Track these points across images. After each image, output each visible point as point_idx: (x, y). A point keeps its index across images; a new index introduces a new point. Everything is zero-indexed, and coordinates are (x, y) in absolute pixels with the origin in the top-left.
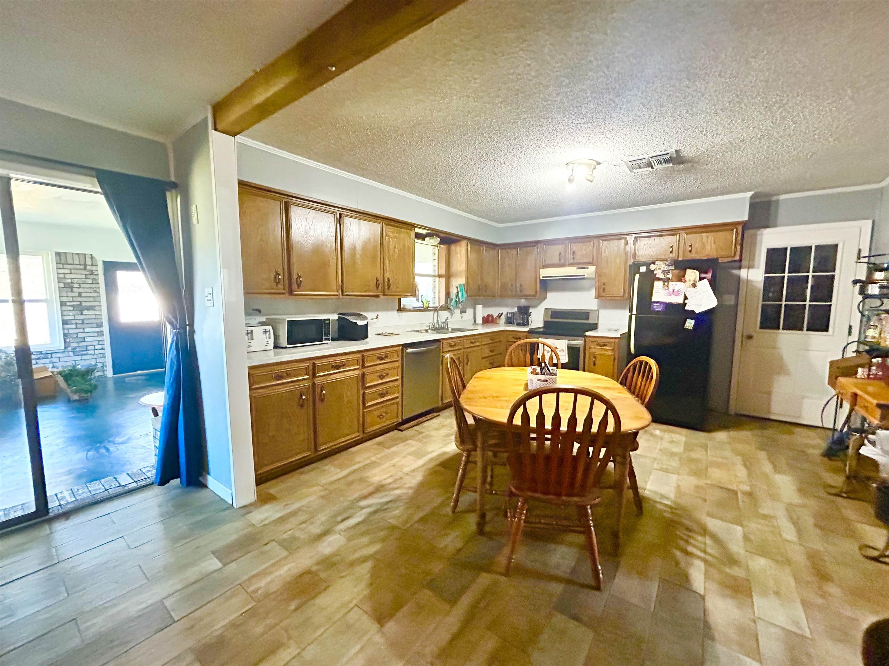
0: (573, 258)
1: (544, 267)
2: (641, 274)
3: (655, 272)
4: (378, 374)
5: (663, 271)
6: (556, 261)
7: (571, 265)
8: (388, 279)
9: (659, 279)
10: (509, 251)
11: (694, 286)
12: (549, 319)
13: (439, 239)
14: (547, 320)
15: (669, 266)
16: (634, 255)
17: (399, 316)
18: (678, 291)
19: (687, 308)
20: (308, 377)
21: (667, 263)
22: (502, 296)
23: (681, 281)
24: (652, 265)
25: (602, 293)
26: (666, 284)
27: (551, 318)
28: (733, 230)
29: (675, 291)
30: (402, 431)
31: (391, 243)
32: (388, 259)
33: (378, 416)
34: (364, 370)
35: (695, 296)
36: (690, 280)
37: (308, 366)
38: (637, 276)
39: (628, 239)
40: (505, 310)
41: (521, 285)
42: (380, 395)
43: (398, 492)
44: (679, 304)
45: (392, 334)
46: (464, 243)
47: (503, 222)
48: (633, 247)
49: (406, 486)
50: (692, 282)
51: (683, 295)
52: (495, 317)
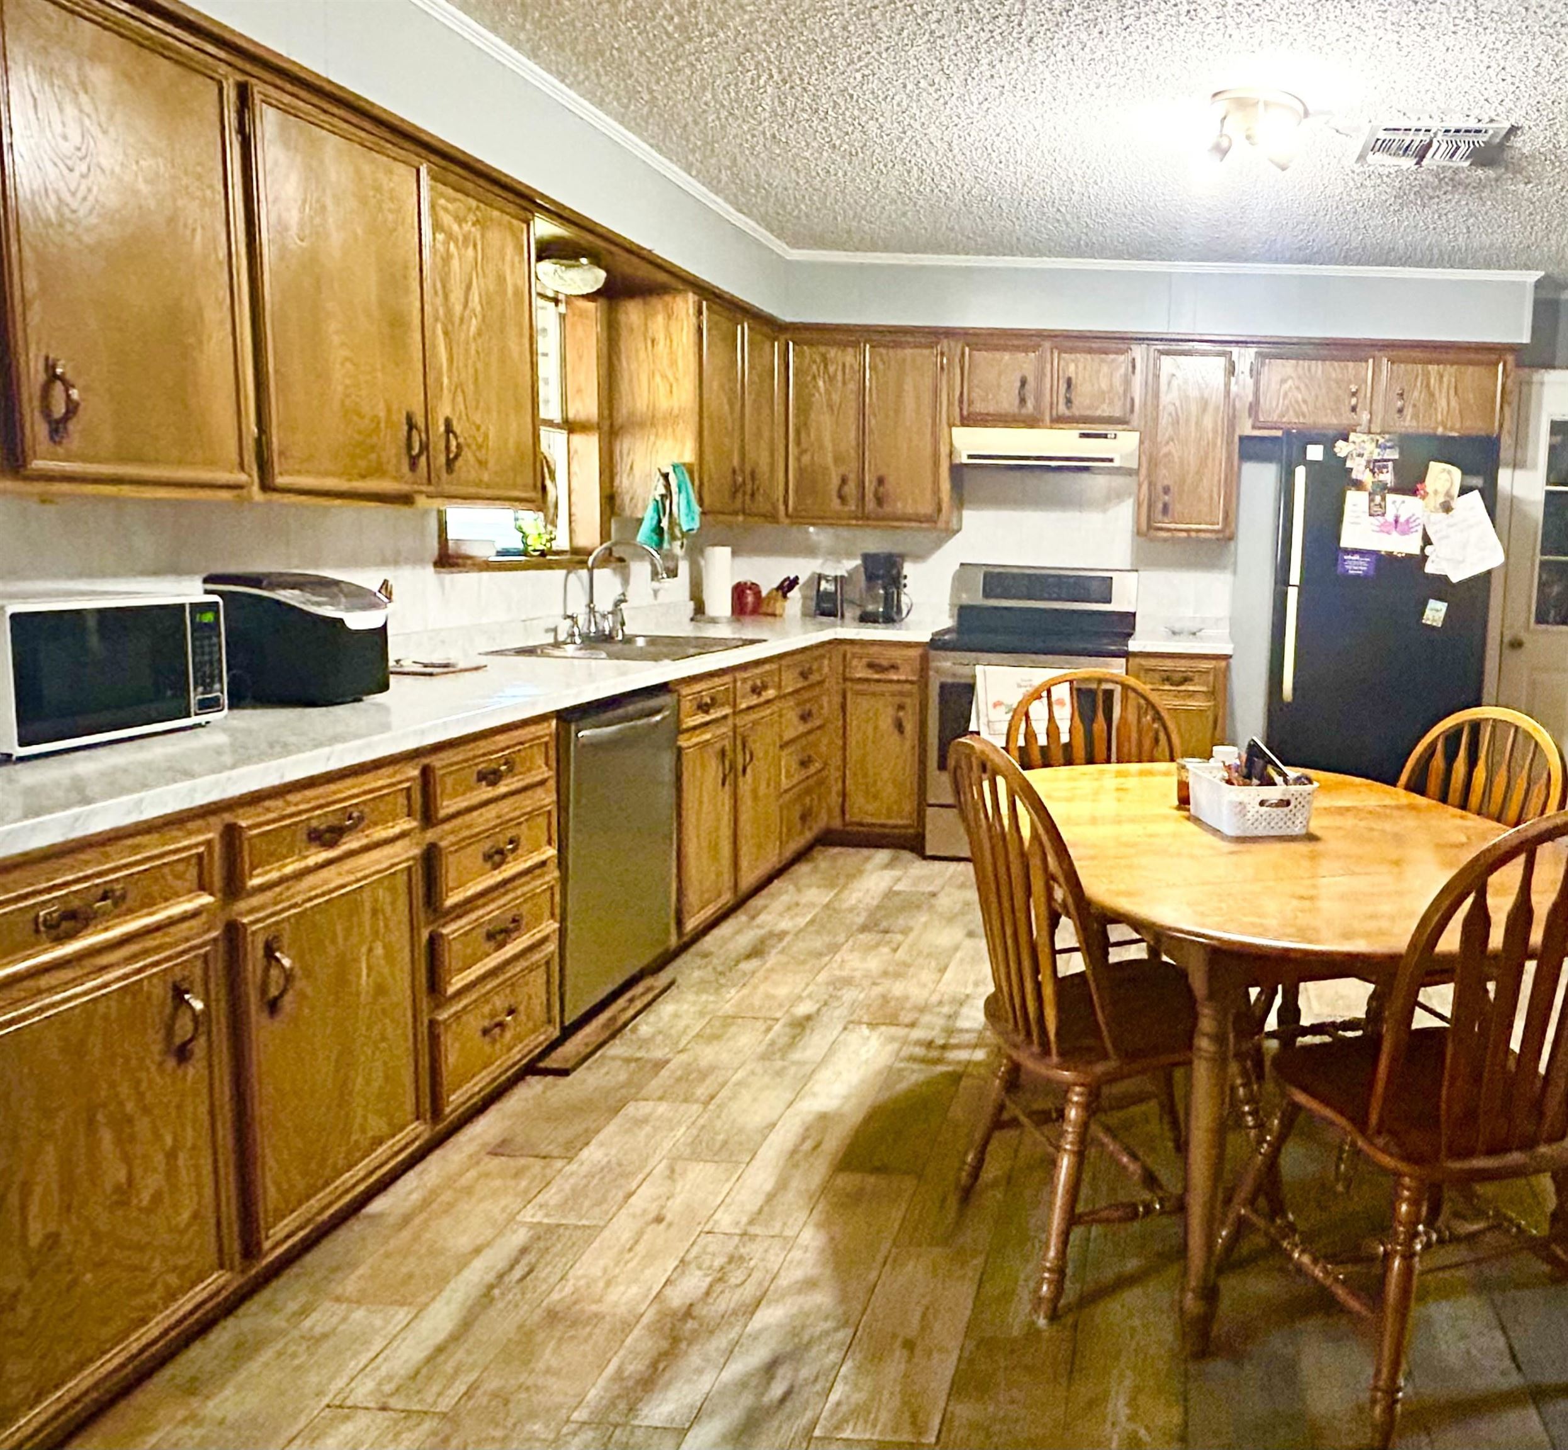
0: (1069, 402)
1: (968, 420)
2: (1310, 465)
3: (1349, 464)
4: (487, 846)
5: (1368, 462)
6: (1007, 402)
7: (1059, 421)
8: (448, 423)
9: (1358, 485)
10: (832, 352)
11: (1447, 508)
12: (978, 599)
13: (602, 275)
14: (965, 599)
15: (1385, 448)
16: (1254, 408)
17: (442, 585)
18: (1407, 521)
19: (1430, 568)
20: (206, 899)
21: (1381, 441)
22: (800, 518)
23: (1414, 492)
24: (1340, 444)
25: (1160, 517)
26: (1378, 499)
27: (986, 595)
28: (1497, 364)
29: (1402, 520)
30: (564, 1073)
31: (455, 263)
32: (446, 333)
33: (485, 1032)
34: (431, 835)
35: (1447, 537)
36: (1436, 492)
37: (209, 843)
38: (1300, 473)
39: (1235, 358)
40: (803, 568)
41: (881, 481)
42: (490, 936)
43: (770, 1316)
44: (1409, 557)
45: (447, 667)
46: (685, 305)
47: (819, 242)
48: (1250, 382)
49: (783, 1281)
50: (1441, 499)
51: (1420, 534)
52: (764, 594)
